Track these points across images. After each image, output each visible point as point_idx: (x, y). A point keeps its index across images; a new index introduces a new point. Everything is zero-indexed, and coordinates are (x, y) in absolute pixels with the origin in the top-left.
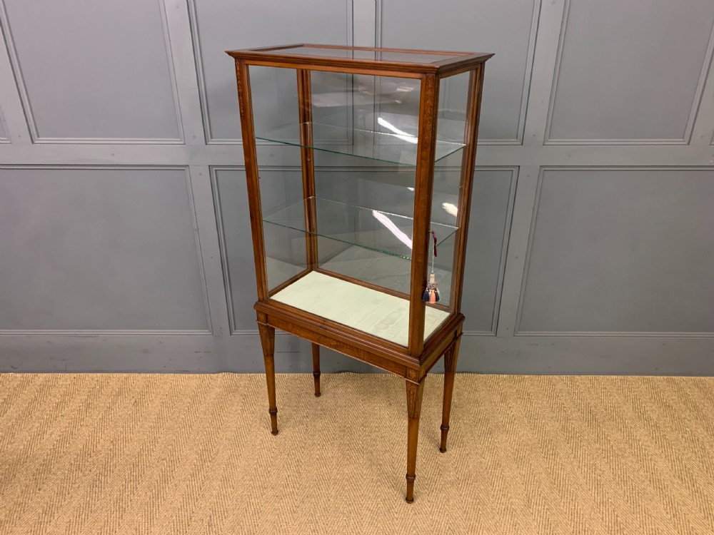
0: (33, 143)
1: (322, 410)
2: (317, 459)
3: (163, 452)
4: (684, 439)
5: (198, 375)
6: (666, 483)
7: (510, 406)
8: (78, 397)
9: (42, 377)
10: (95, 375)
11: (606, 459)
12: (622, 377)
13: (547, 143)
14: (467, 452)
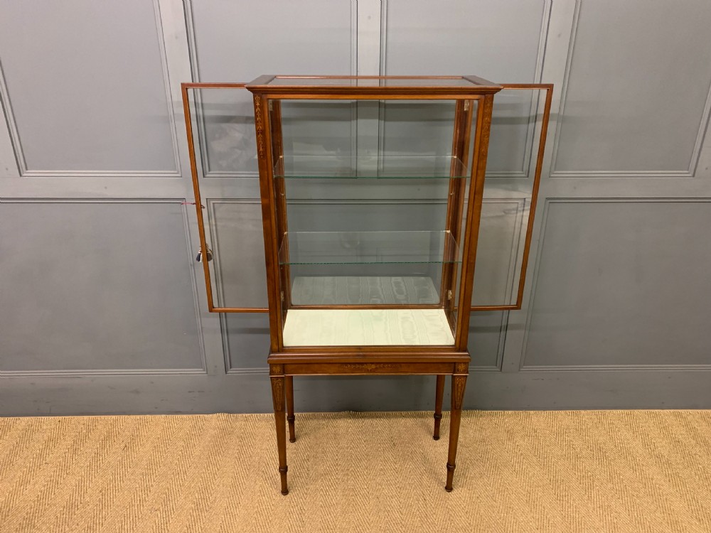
0: (21, 175)
1: (323, 453)
2: (321, 506)
3: (156, 502)
4: (697, 477)
5: (190, 416)
6: (684, 525)
7: (517, 444)
8: (63, 442)
9: (24, 421)
10: (81, 417)
11: (620, 500)
12: (628, 411)
13: (552, 175)
14: (477, 496)
